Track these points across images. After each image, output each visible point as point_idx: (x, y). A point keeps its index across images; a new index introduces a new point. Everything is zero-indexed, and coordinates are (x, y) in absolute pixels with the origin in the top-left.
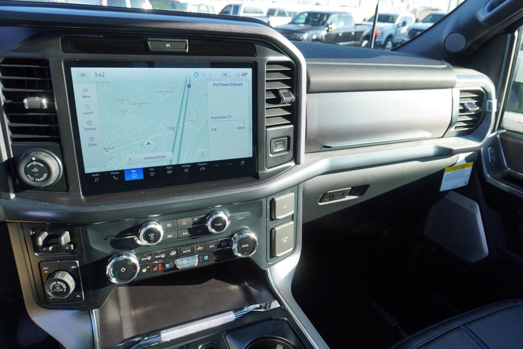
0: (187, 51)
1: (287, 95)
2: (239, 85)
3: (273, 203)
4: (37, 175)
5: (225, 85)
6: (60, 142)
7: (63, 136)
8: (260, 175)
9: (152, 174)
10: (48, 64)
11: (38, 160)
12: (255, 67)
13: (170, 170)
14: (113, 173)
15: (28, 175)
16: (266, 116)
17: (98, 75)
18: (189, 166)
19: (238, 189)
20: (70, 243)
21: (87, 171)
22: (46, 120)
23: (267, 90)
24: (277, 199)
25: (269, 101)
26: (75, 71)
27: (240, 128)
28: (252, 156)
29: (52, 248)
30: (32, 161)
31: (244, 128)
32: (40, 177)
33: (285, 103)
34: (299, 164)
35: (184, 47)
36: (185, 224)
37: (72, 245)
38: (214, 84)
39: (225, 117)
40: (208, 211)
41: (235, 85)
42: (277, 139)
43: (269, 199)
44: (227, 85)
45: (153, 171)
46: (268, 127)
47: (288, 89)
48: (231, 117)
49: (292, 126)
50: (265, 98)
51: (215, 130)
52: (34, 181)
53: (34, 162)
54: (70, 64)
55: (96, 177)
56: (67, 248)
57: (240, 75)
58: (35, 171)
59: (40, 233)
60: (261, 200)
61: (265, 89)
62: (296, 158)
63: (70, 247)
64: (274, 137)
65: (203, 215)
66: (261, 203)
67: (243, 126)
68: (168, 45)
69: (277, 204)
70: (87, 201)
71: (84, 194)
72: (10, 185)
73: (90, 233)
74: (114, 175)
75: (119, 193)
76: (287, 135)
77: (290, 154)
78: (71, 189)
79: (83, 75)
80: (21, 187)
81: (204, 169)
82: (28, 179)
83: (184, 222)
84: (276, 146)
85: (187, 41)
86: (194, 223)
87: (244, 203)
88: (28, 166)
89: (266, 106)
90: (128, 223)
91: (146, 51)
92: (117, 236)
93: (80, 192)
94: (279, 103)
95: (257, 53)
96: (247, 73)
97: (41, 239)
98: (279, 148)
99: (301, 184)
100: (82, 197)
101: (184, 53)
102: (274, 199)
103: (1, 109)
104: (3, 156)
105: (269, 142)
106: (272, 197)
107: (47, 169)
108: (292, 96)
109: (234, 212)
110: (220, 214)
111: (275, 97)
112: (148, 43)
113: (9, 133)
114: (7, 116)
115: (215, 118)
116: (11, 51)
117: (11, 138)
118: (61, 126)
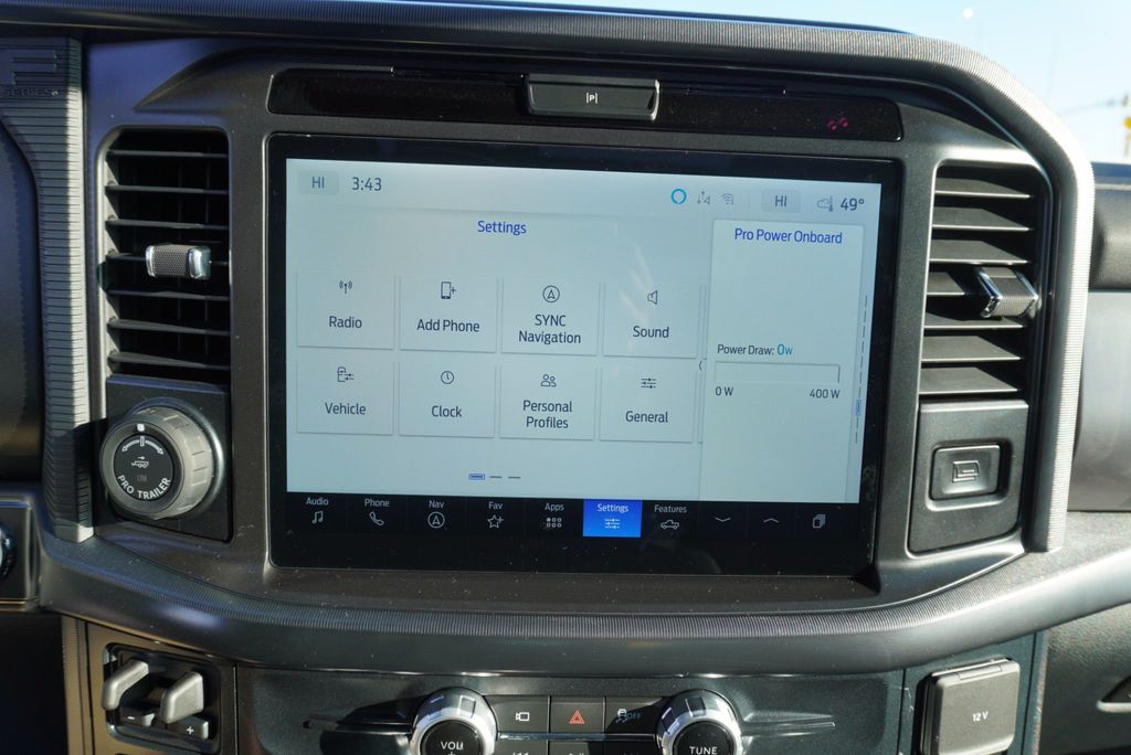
0: (654, 116)
1: (1007, 287)
2: (829, 239)
3: (928, 694)
4: (144, 478)
5: (776, 237)
6: (230, 384)
7: (237, 368)
8: (883, 577)
9: (495, 522)
10: (225, 149)
11: (152, 434)
12: (892, 179)
13: (554, 515)
14: (370, 501)
15: (122, 477)
16: (921, 359)
17: (362, 185)
18: (623, 509)
19: (794, 621)
20: (201, 716)
21: (295, 484)
22: (190, 313)
23: (934, 267)
24: (947, 682)
25: (938, 306)
26: (297, 168)
27: (819, 394)
28: (857, 501)
29: (154, 721)
30: (137, 434)
31: (836, 394)
32: (149, 488)
33: (997, 319)
34: (1043, 549)
35: (645, 106)
36: (581, 721)
37: (206, 725)
38: (738, 233)
39: (768, 351)
40: (671, 688)
41: (812, 237)
42: (961, 449)
43: (917, 674)
44: (784, 237)
45: (498, 513)
46: (925, 399)
47: (1014, 268)
48: (789, 351)
49: (1022, 405)
50: (926, 293)
51: (729, 392)
52: (135, 496)
53: (142, 437)
54: (287, 147)
55: (318, 508)
56: (190, 730)
57: (837, 205)
58: (140, 466)
59: (127, 662)
60: (880, 675)
61: (928, 260)
62: (1030, 528)
63: (198, 730)
64: (947, 438)
65: (650, 697)
66: (881, 688)
67: (832, 385)
68: (590, 98)
69: (947, 701)
70: (275, 582)
71: (274, 556)
72: (81, 500)
73: (262, 694)
74: (374, 508)
75: (382, 572)
76: (998, 435)
77: (1009, 505)
78: (240, 534)
79: (319, 182)
80: (105, 512)
81: (676, 525)
82: (119, 487)
83: (577, 714)
84: (955, 470)
85: (657, 85)
86: (615, 726)
87: (811, 678)
88: (125, 448)
89: (925, 322)
90: (388, 689)
91: (520, 112)
92: (342, 723)
93: (264, 551)
94: (977, 317)
95: (906, 129)
96: (862, 201)
97: (118, 687)
98: (966, 483)
99: (1047, 635)
100: (267, 566)
101: (642, 124)
102: (937, 678)
103: (94, 276)
104: (77, 410)
105: (925, 456)
106: (927, 669)
107: (172, 464)
108: (1027, 293)
109: (770, 709)
110: (716, 708)
111: (963, 294)
112: (526, 90)
113: (107, 346)
114: (111, 298)
115: (733, 350)
116: (138, 110)
117: (110, 361)
118: (235, 337)
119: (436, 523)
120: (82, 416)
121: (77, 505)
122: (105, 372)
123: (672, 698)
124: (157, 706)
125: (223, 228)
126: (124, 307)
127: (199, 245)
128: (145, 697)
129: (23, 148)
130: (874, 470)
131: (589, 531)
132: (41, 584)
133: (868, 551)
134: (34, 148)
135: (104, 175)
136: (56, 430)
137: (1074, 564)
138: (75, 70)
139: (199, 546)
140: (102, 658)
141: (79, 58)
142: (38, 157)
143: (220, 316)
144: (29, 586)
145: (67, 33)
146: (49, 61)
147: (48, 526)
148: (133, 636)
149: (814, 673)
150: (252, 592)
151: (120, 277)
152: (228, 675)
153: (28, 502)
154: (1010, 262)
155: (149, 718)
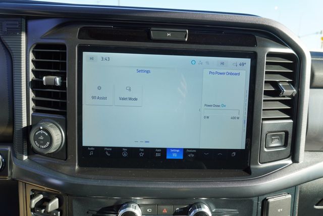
0: (186, 40)
1: (287, 88)
2: (236, 74)
3: (265, 204)
4: (42, 142)
5: (221, 74)
6: (66, 115)
7: (69, 111)
8: (252, 170)
9: (142, 155)
10: (66, 49)
11: (44, 130)
12: (254, 57)
13: (158, 152)
14: (106, 149)
15: (36, 142)
16: (262, 108)
17: (104, 59)
18: (178, 151)
19: (227, 183)
20: (58, 210)
21: (85, 144)
22: (55, 95)
23: (266, 82)
25: (267, 93)
26: (86, 55)
27: (233, 118)
28: (244, 148)
29: (44, 211)
30: (40, 130)
31: (238, 118)
32: (43, 145)
33: (284, 97)
34: (297, 162)
35: (184, 37)
36: (166, 212)
37: (59, 212)
38: (210, 72)
39: (219, 106)
40: (192, 202)
41: (231, 74)
42: (274, 134)
43: (262, 198)
44: (224, 74)
46: (264, 119)
47: (288, 82)
48: (225, 106)
49: (291, 121)
50: (263, 90)
51: (208, 117)
52: (39, 147)
53: (42, 131)
54: (83, 49)
55: (91, 150)
56: (55, 214)
57: (238, 65)
58: (41, 139)
59: (36, 195)
60: (251, 198)
61: (264, 80)
62: (294, 156)
63: (57, 214)
64: (270, 130)
65: (185, 205)
66: (252, 202)
67: (238, 116)
68: (168, 35)
69: (270, 206)
70: (79, 172)
71: (79, 165)
72: (24, 148)
74: (107, 151)
75: (109, 169)
76: (284, 130)
77: (288, 150)
78: (69, 158)
79: (92, 58)
80: (31, 152)
81: (193, 156)
82: (35, 145)
83: (165, 210)
84: (272, 140)
85: (187, 31)
86: (176, 213)
88: (37, 134)
89: (264, 98)
90: (111, 202)
91: (149, 39)
92: (98, 212)
93: (76, 163)
94: (278, 96)
95: (258, 43)
96: (245, 64)
97: (34, 202)
98: (275, 143)
99: (299, 186)
100: (77, 167)
101: (183, 42)
102: (268, 199)
103: (28, 85)
104: (23, 123)
105: (264, 136)
106: (265, 196)
107: (50, 138)
108: (293, 89)
109: (220, 208)
110: (204, 208)
111: (274, 89)
112: (150, 32)
113: (32, 104)
114: (33, 91)
115: (209, 106)
116: (42, 38)
117: (33, 109)
118: (68, 102)
119: (125, 155)
120: (25, 124)
121: (23, 150)
122: (31, 112)
123: (192, 205)
124: (45, 207)
125: (65, 71)
126: (37, 94)
127: (58, 76)
128: (42, 205)
129: (9, 49)
130: (249, 139)
131: (168, 157)
132: (13, 172)
133: (248, 163)
134: (12, 49)
135: (32, 57)
136: (17, 128)
137: (307, 166)
138: (24, 27)
139: (57, 161)
140: (30, 193)
141: (25, 24)
142: (13, 51)
143: (64, 96)
144: (9, 172)
145: (22, 17)
146: (17, 25)
147: (15, 156)
148: (38, 187)
149: (233, 198)
150: (72, 175)
151: (36, 85)
152: (65, 198)
153: (9, 149)
154: (287, 81)
155: (43, 211)
